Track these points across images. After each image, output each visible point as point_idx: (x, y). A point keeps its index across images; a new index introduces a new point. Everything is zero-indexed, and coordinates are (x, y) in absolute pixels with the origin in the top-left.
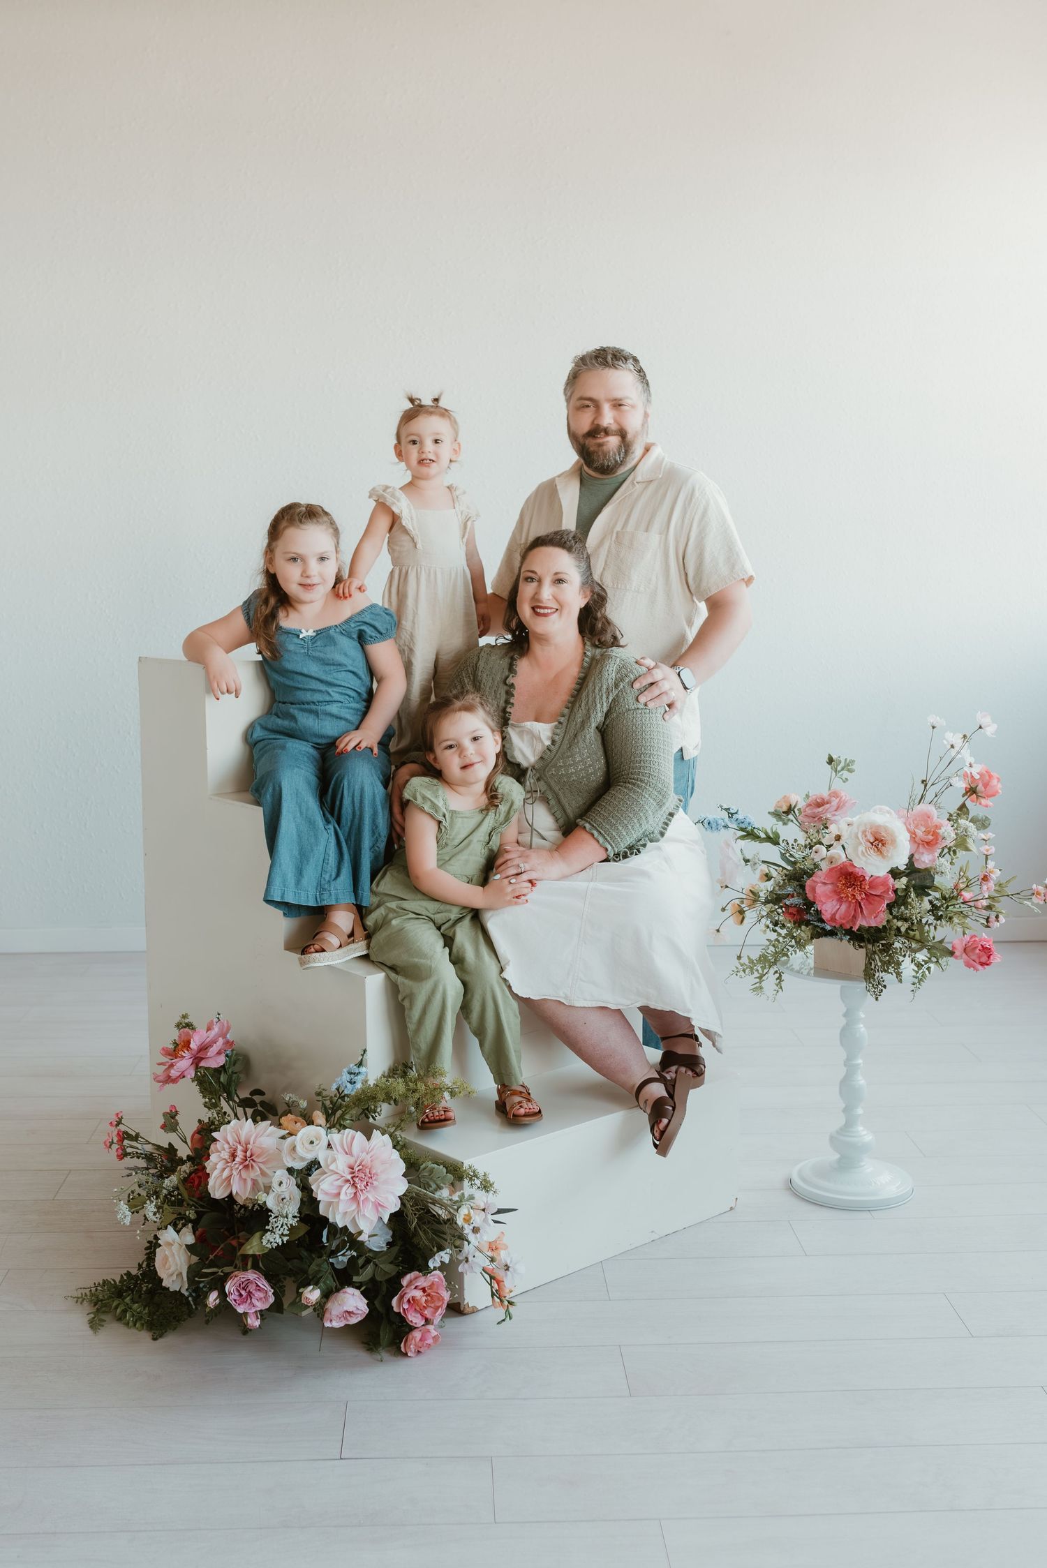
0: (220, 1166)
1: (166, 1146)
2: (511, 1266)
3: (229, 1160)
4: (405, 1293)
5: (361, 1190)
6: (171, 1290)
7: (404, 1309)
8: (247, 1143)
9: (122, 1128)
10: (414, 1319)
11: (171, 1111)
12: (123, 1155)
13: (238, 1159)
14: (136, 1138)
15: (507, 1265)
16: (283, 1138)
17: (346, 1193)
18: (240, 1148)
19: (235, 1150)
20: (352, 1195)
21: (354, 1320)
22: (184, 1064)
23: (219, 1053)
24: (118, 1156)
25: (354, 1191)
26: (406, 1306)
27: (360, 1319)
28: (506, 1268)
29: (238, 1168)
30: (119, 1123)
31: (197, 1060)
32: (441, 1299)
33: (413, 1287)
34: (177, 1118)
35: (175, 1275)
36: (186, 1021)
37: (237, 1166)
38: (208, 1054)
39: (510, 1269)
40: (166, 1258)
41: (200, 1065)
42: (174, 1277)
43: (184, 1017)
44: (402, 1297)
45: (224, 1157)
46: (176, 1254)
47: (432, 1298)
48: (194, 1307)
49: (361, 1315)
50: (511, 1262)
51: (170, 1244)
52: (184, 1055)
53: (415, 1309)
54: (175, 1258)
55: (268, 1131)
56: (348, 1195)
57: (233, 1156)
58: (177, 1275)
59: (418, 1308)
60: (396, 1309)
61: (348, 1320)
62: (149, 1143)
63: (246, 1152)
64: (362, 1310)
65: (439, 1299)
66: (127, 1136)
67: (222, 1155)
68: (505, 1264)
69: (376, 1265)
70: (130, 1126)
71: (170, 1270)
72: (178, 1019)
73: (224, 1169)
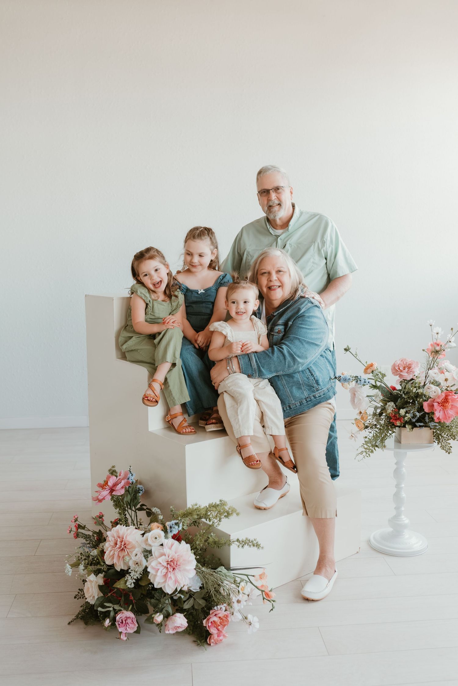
0: (109, 549)
1: (98, 531)
2: (252, 623)
3: (114, 546)
4: (210, 618)
5: (170, 572)
6: (90, 603)
7: (209, 626)
8: (123, 538)
9: (77, 522)
10: (213, 631)
11: (100, 515)
12: (77, 536)
13: (118, 546)
14: (84, 528)
15: (250, 622)
16: (143, 534)
17: (162, 571)
18: (119, 540)
19: (117, 541)
20: (165, 573)
21: (180, 630)
22: (106, 493)
23: (122, 488)
24: (74, 537)
25: (166, 571)
26: (210, 624)
27: (183, 629)
28: (250, 624)
29: (117, 551)
30: (76, 520)
31: (112, 490)
32: (227, 621)
33: (214, 614)
34: (103, 518)
35: (92, 597)
36: (114, 469)
37: (117, 549)
38: (117, 488)
39: (252, 625)
40: (88, 588)
41: (112, 494)
42: (91, 598)
43: (113, 467)
44: (208, 620)
45: (111, 545)
46: (94, 587)
47: (223, 621)
48: (99, 615)
49: (184, 627)
50: (253, 621)
51: (91, 581)
52: (106, 488)
53: (214, 626)
54: (93, 589)
55: (133, 532)
56: (162, 573)
57: (116, 544)
58: (93, 597)
59: (215, 626)
60: (204, 625)
61: (177, 630)
62: (90, 531)
63: (122, 542)
64: (184, 626)
65: (226, 621)
66: (79, 527)
67: (111, 544)
68: (249, 621)
69: (195, 599)
70: (81, 522)
71: (90, 594)
72: (110, 468)
73: (111, 551)
